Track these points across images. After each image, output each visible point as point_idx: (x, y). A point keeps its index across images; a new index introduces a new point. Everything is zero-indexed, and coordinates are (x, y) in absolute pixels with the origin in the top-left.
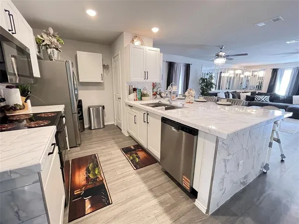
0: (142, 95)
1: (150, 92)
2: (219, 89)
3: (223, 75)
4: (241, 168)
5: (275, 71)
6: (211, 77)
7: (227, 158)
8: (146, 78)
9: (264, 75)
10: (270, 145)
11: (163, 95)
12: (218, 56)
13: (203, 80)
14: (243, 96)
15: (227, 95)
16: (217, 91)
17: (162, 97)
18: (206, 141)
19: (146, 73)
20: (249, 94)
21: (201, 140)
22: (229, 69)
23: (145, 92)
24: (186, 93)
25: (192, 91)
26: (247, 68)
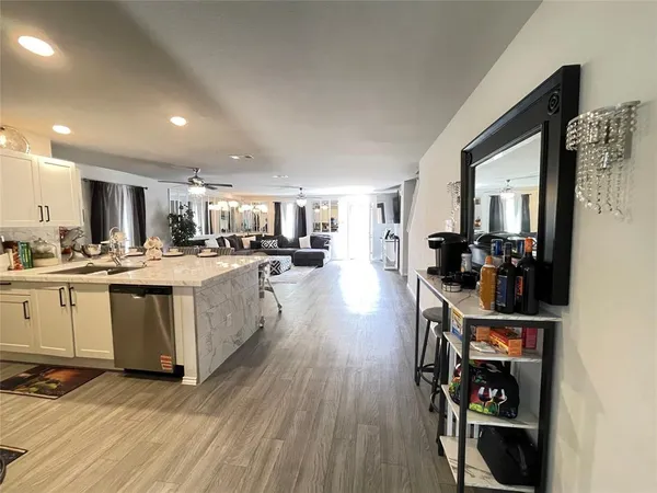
0: (35, 256)
1: (56, 248)
2: (207, 233)
3: (210, 207)
4: (229, 323)
5: (277, 205)
6: (190, 213)
7: (211, 311)
8: (45, 218)
9: (265, 209)
10: (262, 295)
11: (92, 251)
12: (191, 183)
13: (174, 217)
14: (246, 242)
15: (221, 241)
16: (204, 236)
17: (89, 256)
18: (184, 297)
19: (44, 210)
20: (254, 239)
21: (176, 298)
22: (218, 200)
23: (41, 248)
24: (146, 245)
25: (155, 240)
26: (244, 200)
